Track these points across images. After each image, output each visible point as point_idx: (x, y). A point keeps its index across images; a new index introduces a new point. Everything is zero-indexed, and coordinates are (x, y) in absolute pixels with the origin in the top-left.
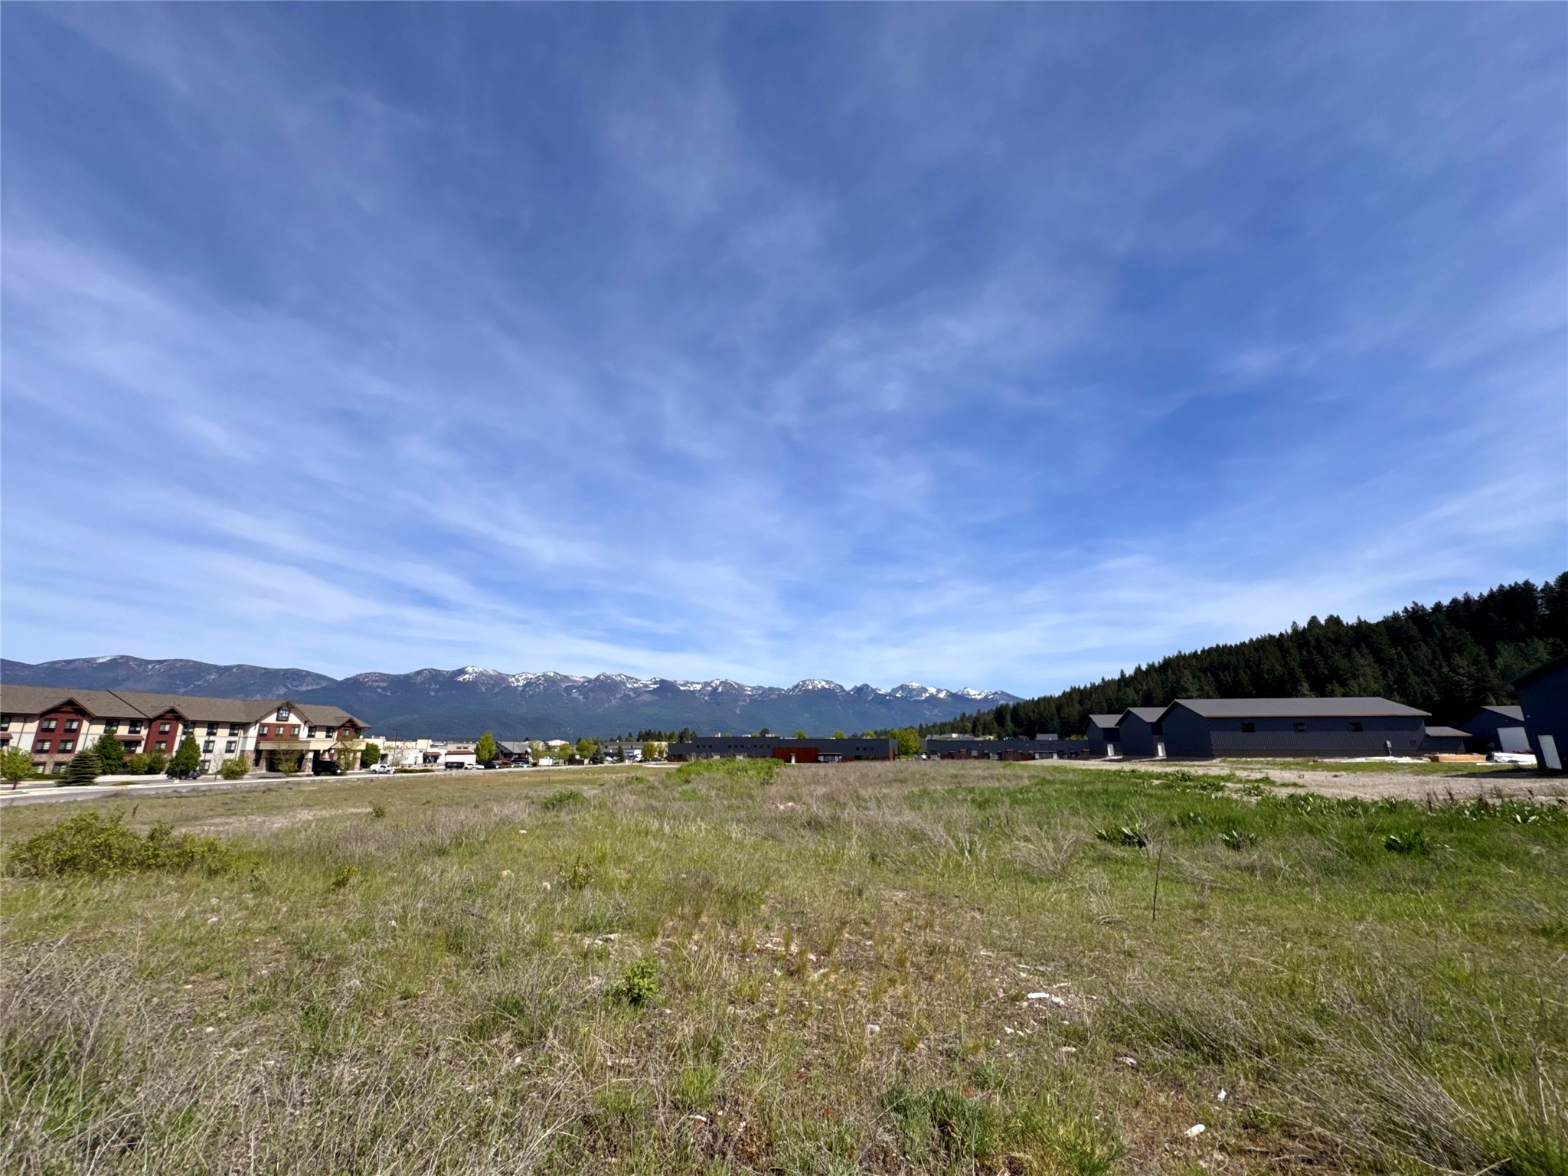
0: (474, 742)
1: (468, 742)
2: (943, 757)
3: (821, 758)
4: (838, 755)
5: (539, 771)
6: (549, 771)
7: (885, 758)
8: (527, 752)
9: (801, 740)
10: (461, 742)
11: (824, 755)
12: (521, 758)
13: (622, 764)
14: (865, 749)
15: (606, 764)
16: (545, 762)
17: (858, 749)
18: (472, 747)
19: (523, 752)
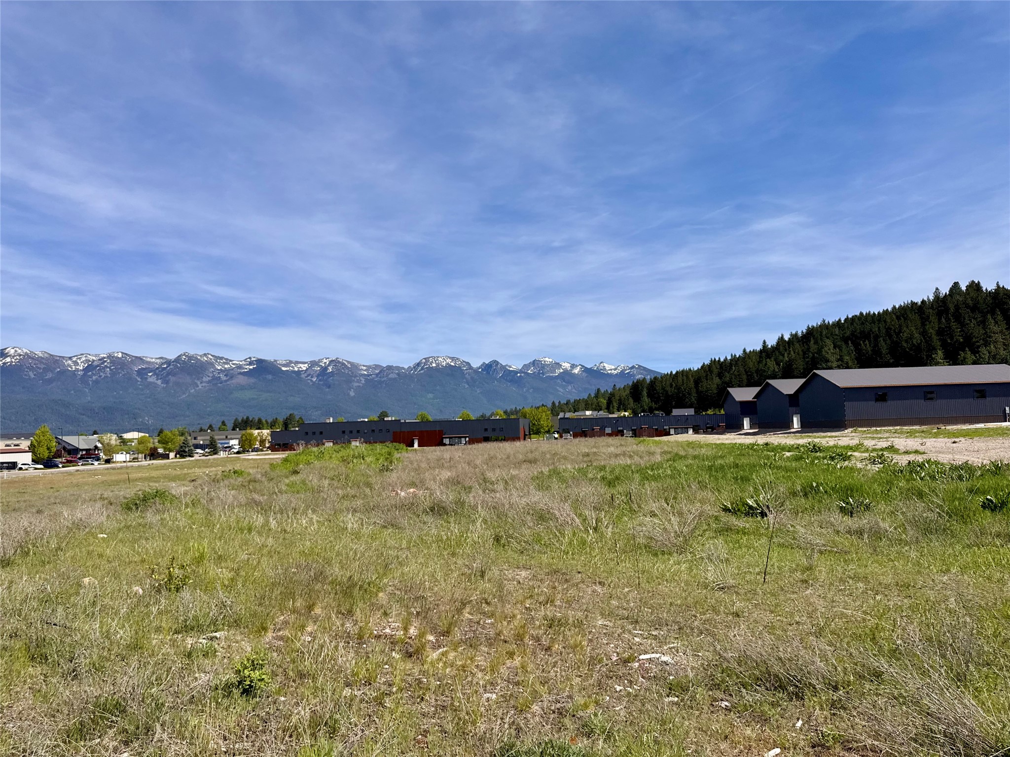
0: (27, 438)
1: (18, 438)
2: (575, 436)
3: (447, 441)
4: (465, 437)
5: (114, 469)
6: (127, 467)
7: (515, 438)
8: (96, 447)
9: (425, 422)
10: (10, 438)
11: (450, 438)
12: (90, 455)
13: (215, 456)
14: (494, 430)
15: (196, 457)
16: (120, 457)
17: (486, 430)
18: (25, 444)
19: (92, 447)
